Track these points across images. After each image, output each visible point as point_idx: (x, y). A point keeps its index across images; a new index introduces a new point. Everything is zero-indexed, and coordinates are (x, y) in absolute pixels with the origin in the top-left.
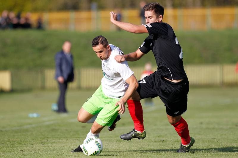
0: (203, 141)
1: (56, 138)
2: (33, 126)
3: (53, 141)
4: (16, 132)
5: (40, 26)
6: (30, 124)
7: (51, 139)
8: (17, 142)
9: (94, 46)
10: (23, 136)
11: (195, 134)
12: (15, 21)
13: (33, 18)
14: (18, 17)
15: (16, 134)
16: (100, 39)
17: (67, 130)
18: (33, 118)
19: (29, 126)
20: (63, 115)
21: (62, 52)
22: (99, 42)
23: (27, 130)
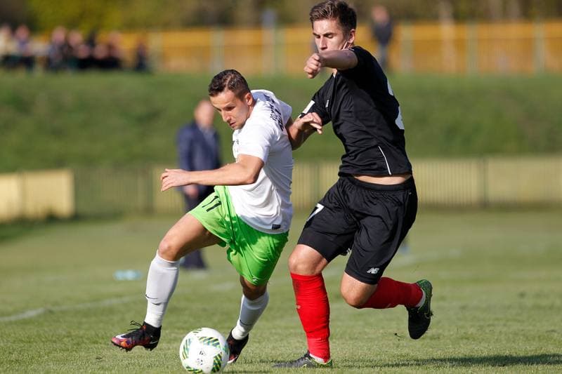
0: (527, 338)
1: (179, 329)
2: (126, 299)
3: (173, 335)
4: (87, 314)
5: (141, 64)
6: (119, 296)
7: (167, 332)
8: (88, 339)
9: (212, 95)
10: (101, 325)
11: (508, 321)
12: (83, 52)
13: (125, 45)
14: (91, 42)
15: (84, 320)
16: (229, 79)
17: (205, 310)
18: (126, 281)
19: (115, 301)
20: (197, 276)
21: (194, 125)
22: (225, 86)
23: (111, 311)
